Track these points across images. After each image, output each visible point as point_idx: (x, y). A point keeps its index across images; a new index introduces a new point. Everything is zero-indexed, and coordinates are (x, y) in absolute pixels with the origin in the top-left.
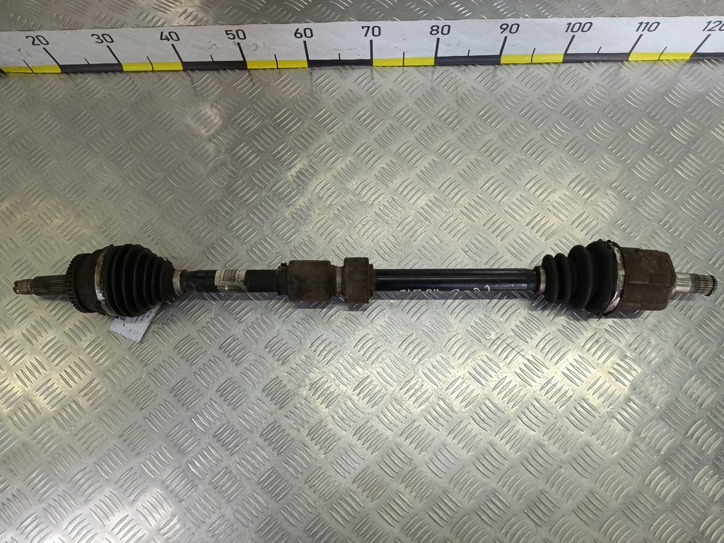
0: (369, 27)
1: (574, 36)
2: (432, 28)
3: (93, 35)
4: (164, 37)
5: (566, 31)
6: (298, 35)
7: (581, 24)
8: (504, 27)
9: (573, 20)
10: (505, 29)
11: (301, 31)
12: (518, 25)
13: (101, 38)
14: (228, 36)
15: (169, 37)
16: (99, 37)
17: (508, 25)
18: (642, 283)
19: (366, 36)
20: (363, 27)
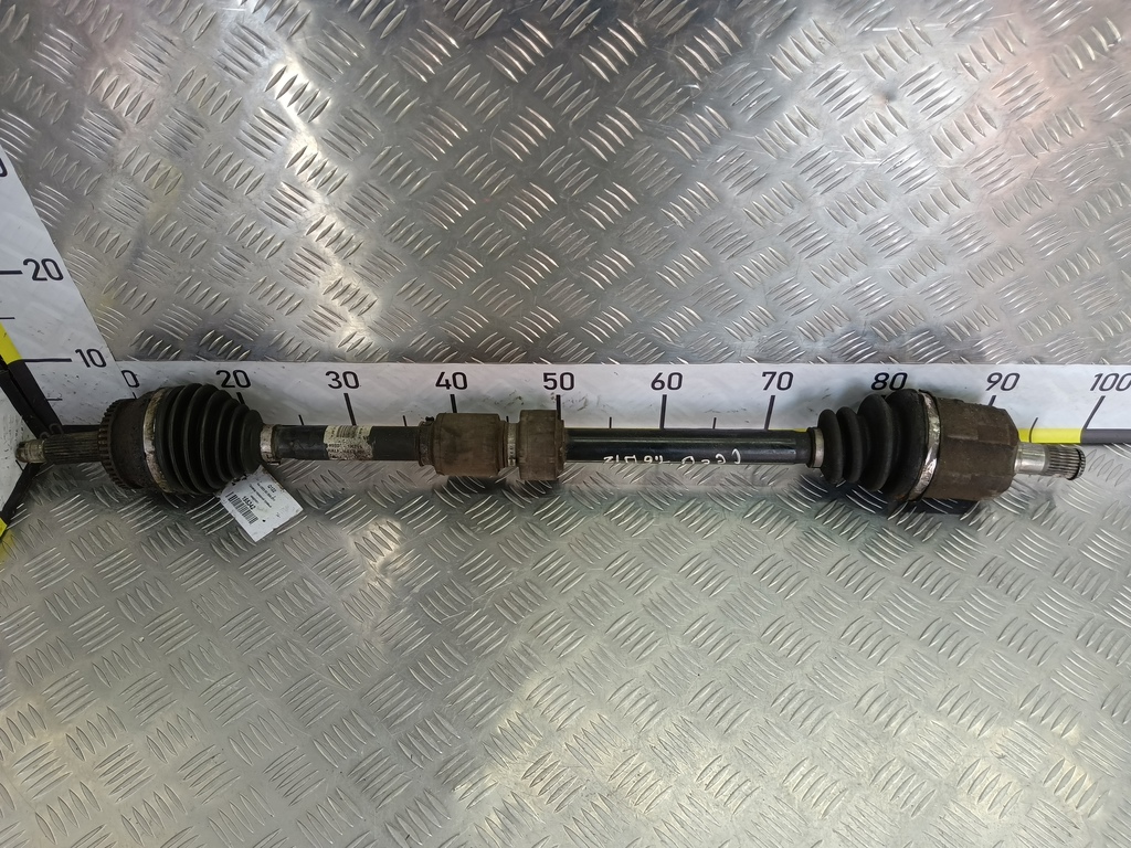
0: (774, 374)
1: (1103, 398)
2: (876, 378)
3: (328, 374)
4: (443, 382)
5: (1092, 389)
6: (658, 385)
7: (1117, 376)
8: (995, 378)
9: (1106, 369)
10: (995, 383)
11: (664, 378)
12: (1018, 376)
13: (341, 379)
14: (546, 384)
15: (451, 382)
16: (338, 376)
17: (1000, 376)
18: (968, 438)
19: (766, 389)
20: (764, 374)
